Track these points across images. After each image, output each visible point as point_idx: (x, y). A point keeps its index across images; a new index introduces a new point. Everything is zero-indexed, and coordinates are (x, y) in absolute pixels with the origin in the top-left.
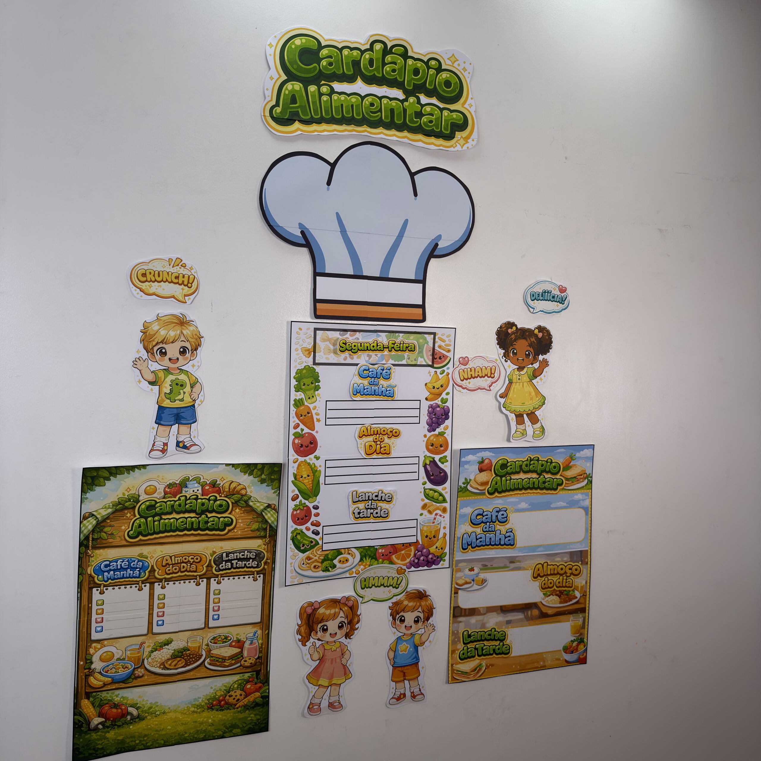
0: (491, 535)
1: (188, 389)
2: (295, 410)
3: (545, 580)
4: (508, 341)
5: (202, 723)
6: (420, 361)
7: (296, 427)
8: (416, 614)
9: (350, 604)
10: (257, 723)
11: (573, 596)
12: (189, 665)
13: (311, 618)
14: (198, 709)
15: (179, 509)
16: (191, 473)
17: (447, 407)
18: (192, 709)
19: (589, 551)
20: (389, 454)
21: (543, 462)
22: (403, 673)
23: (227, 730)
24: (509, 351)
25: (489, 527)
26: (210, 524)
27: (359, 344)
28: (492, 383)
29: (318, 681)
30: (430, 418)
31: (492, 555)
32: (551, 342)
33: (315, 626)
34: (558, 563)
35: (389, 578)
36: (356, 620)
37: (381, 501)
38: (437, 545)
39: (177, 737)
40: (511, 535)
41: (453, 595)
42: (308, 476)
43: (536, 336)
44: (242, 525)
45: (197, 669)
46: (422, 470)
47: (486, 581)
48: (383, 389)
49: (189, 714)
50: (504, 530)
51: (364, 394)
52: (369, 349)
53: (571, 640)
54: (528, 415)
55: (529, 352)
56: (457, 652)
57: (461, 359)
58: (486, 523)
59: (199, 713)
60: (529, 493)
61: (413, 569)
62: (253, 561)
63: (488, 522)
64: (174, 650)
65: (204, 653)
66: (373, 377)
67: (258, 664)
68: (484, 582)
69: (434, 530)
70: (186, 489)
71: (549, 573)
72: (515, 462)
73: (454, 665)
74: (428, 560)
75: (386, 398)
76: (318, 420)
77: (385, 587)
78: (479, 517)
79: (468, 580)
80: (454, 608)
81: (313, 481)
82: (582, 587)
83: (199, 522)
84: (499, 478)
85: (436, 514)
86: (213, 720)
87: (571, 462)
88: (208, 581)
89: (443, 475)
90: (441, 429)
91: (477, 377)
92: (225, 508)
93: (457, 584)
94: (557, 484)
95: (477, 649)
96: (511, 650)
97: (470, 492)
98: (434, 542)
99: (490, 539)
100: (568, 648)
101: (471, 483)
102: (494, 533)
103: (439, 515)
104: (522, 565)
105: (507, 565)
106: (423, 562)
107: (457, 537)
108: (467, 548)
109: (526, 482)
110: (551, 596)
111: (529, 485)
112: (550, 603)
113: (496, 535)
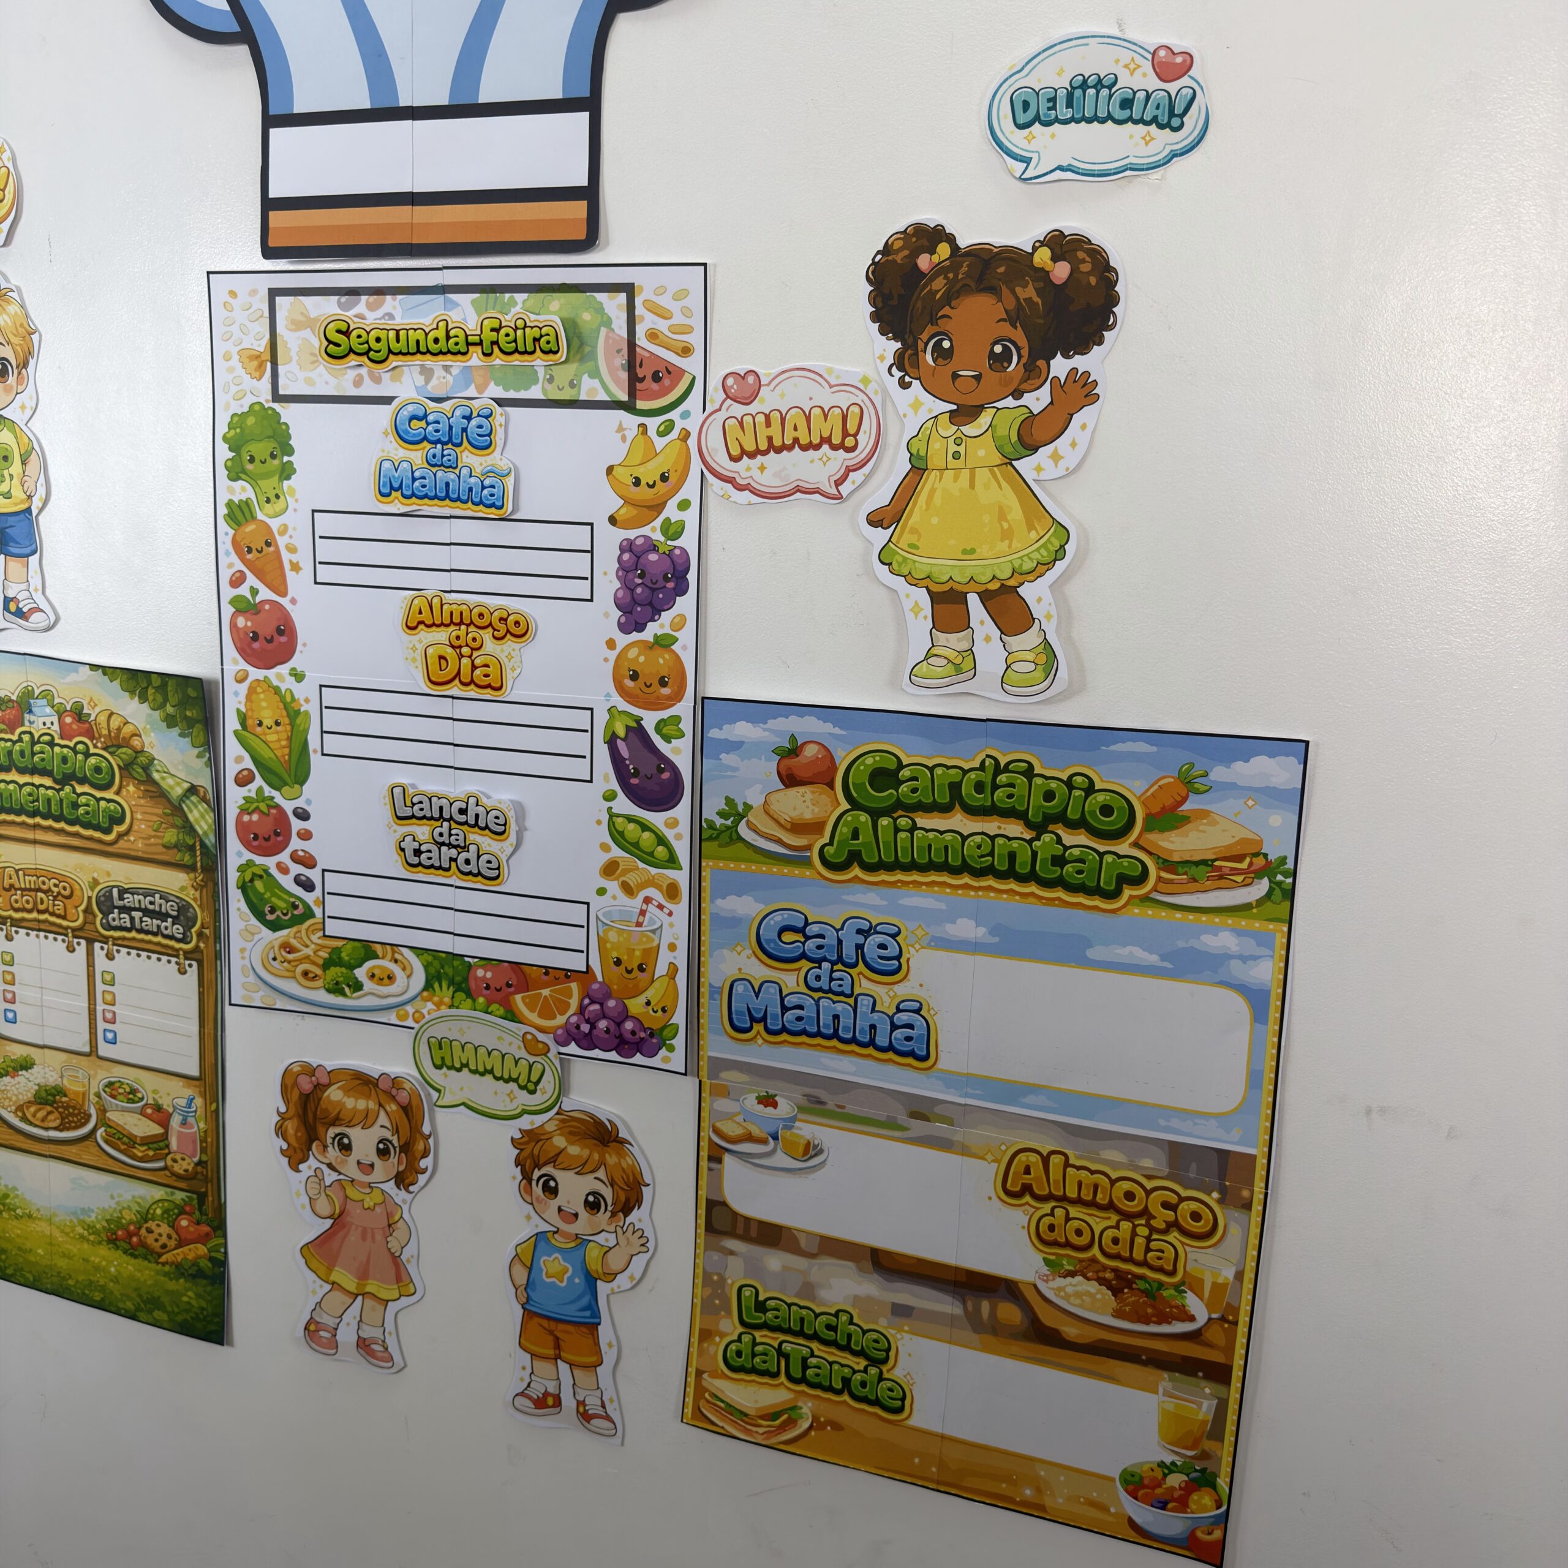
0: (839, 1007)
1: (16, 468)
2: (231, 532)
3: (1052, 1214)
4: (919, 304)
5: (97, 1268)
6: (591, 388)
7: (237, 581)
8: (588, 1183)
9: (403, 1097)
10: (201, 1316)
11: (1177, 1307)
12: (68, 1129)
13: (311, 1106)
14: (90, 1234)
15: (21, 762)
16: (38, 678)
17: (682, 549)
18: (79, 1230)
19: (1261, 1162)
20: (500, 688)
21: (1053, 785)
22: (551, 1338)
23: (142, 1305)
24: (921, 345)
25: (831, 979)
26: (81, 811)
27: (392, 334)
28: (849, 470)
29: (330, 1269)
30: (627, 586)
31: (843, 1073)
32: (1114, 300)
33: (321, 1129)
34: (1114, 1169)
35: (503, 1056)
36: (420, 1146)
37: (476, 829)
38: (649, 994)
39: (55, 1279)
40: (917, 1024)
41: (704, 1163)
42: (277, 724)
43: (1043, 275)
44: (143, 826)
45: (81, 1144)
46: (602, 753)
47: (821, 1151)
48: (473, 480)
49: (74, 1238)
50: (887, 1000)
51: (413, 495)
52: (423, 349)
53: (1159, 1459)
54: (985, 597)
55: (1005, 347)
56: (717, 1339)
57: (730, 381)
58: (819, 962)
59: (93, 1243)
60: (990, 888)
61: (573, 1048)
62: (173, 924)
63: (825, 959)
64: (38, 1085)
65: (93, 1111)
66: (438, 441)
67: (199, 1176)
68: (812, 1152)
69: (642, 947)
70: (33, 718)
71: (1072, 1193)
72: (932, 769)
73: (705, 1376)
74: (621, 1035)
75: (481, 511)
76: (296, 567)
77: (497, 1078)
78: (788, 937)
79: (756, 1131)
80: (711, 1205)
81: (289, 739)
82: (1218, 1288)
83: (61, 800)
84: (864, 817)
86: (117, 1270)
87: (1185, 799)
88: (90, 946)
89: (670, 780)
90: (662, 626)
91: (790, 448)
92: (108, 778)
93: (716, 1131)
94: (1118, 874)
95: (787, 1357)
96: (907, 1402)
97: (749, 848)
98: (642, 985)
99: (836, 1017)
100: (1146, 1482)
101: (750, 817)
102: (851, 1001)
103: (656, 904)
104: (958, 1134)
105: (899, 1122)
106: (607, 1036)
107: (710, 984)
108: (750, 1029)
109: (979, 847)
110: (1079, 1279)
111: (990, 858)
112: (1072, 1300)
113: (858, 1010)
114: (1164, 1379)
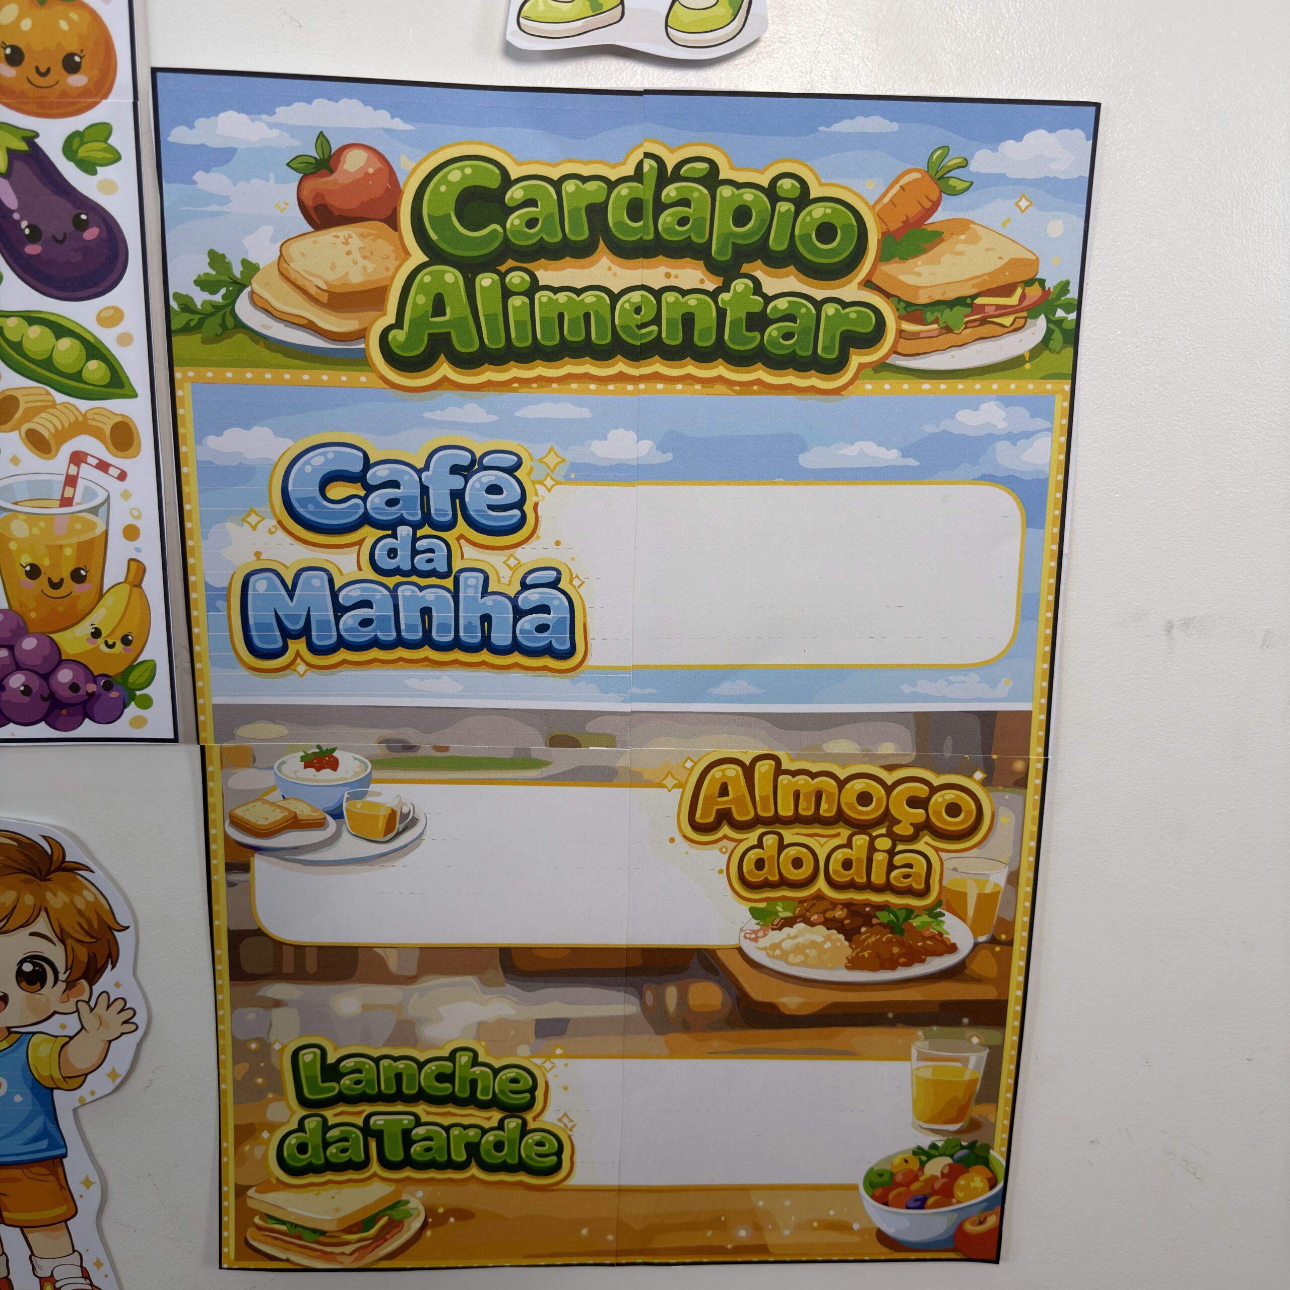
0: (430, 596)
3: (760, 845)
8: (21, 944)
11: (932, 938)
19: (1039, 718)
21: (748, 196)
25: (415, 552)
34: (843, 766)
38: (97, 618)
40: (553, 604)
41: (220, 876)
47: (414, 822)
50: (506, 573)
53: (913, 1145)
56: (265, 1135)
58: (391, 527)
60: (656, 377)
63: (402, 521)
68: (399, 826)
69: (75, 540)
71: (786, 810)
72: (558, 184)
73: (251, 1192)
74: (52, 694)
78: (337, 491)
79: (304, 811)
80: (236, 938)
82: (986, 901)
84: (452, 276)
85: (78, 458)
87: (935, 205)
89: (99, 239)
93: (237, 823)
94: (842, 333)
95: (379, 1135)
96: (566, 1156)
97: (257, 343)
98: (81, 606)
99: (426, 612)
100: (899, 1178)
101: (256, 285)
102: (449, 583)
103: (94, 462)
104: (623, 759)
105: (534, 755)
106: (27, 699)
107: (207, 584)
108: (284, 650)
109: (638, 310)
110: (800, 926)
111: (654, 328)
112: (791, 959)
113: (461, 595)
114: (918, 1038)
